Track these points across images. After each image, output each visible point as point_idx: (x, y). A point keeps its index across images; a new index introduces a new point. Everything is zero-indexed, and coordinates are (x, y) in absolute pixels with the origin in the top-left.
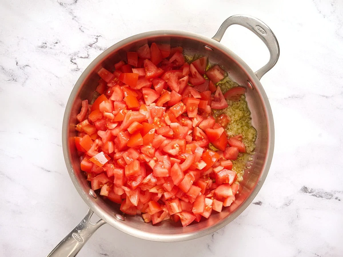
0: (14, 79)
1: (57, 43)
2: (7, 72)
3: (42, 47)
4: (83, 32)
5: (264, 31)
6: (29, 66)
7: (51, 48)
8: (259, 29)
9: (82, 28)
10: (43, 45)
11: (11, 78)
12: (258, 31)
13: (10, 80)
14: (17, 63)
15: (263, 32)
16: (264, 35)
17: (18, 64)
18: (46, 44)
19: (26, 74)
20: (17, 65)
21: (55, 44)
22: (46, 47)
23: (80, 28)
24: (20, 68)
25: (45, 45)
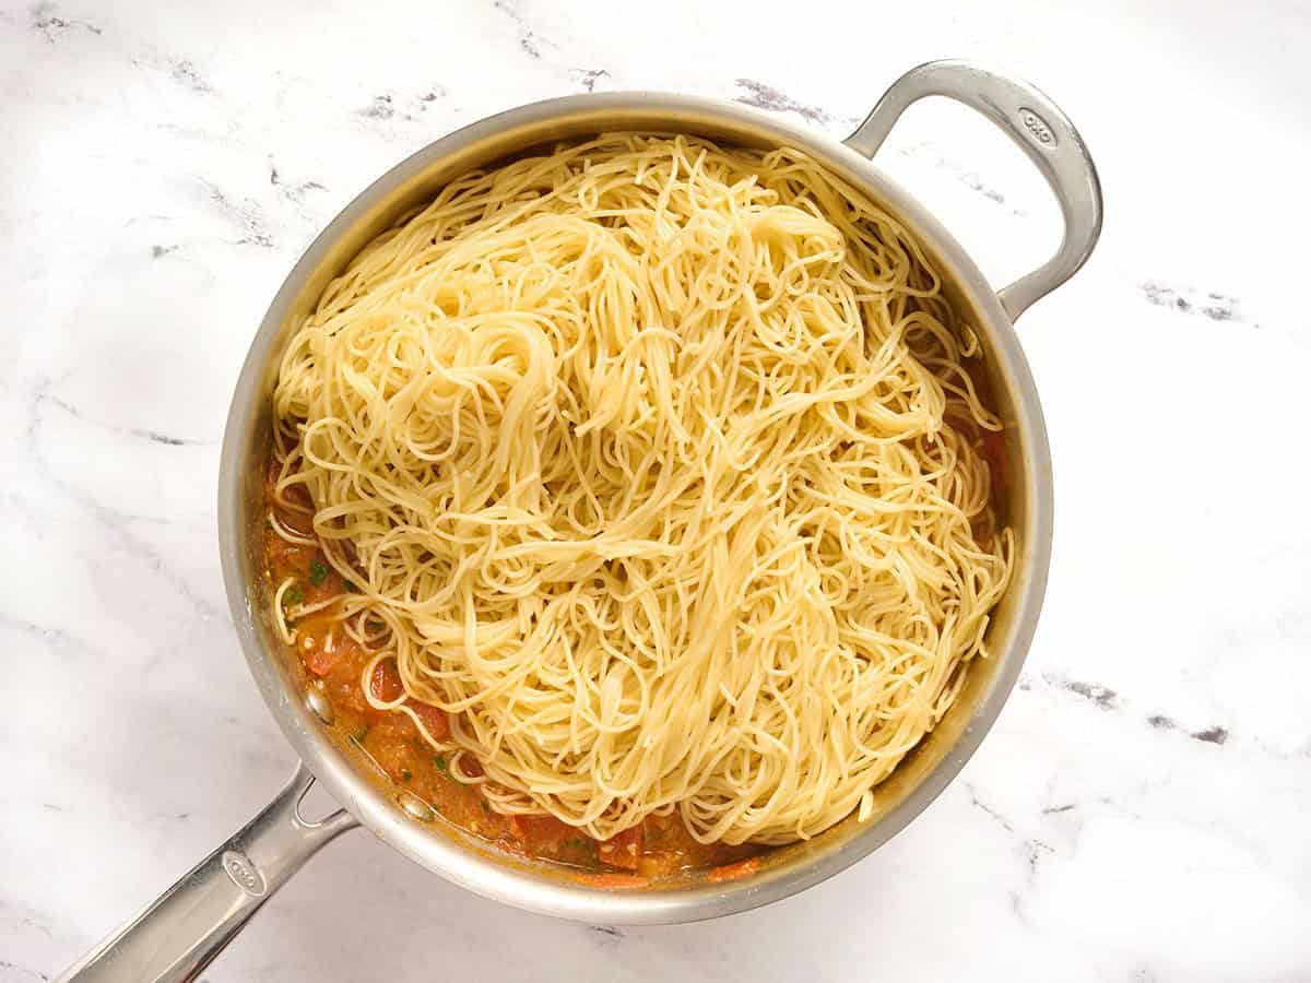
0: (260, 238)
1: (432, 97)
2: (236, 209)
3: (374, 113)
4: (537, 55)
5: (1047, 131)
6: (321, 187)
7: (409, 118)
8: (1030, 122)
9: (532, 39)
10: (377, 106)
11: (251, 233)
12: (1026, 131)
13: (244, 241)
14: (274, 174)
15: (1045, 138)
16: (1048, 148)
17: (276, 180)
18: (389, 101)
19: (310, 220)
20: (272, 180)
21: (426, 103)
22: (390, 113)
23: (524, 42)
24: (288, 194)
25: (387, 105)
